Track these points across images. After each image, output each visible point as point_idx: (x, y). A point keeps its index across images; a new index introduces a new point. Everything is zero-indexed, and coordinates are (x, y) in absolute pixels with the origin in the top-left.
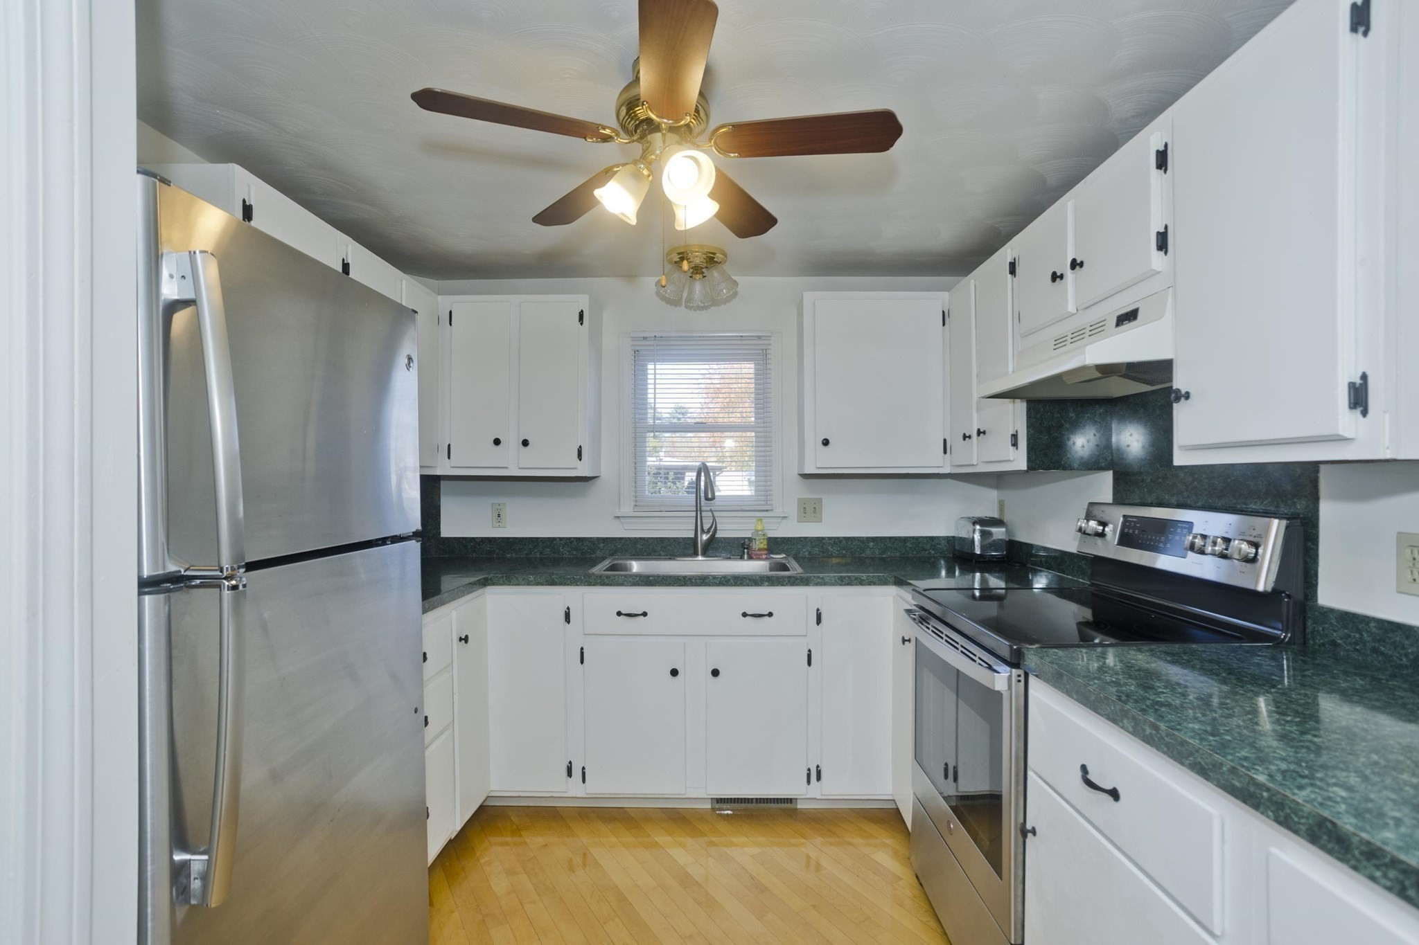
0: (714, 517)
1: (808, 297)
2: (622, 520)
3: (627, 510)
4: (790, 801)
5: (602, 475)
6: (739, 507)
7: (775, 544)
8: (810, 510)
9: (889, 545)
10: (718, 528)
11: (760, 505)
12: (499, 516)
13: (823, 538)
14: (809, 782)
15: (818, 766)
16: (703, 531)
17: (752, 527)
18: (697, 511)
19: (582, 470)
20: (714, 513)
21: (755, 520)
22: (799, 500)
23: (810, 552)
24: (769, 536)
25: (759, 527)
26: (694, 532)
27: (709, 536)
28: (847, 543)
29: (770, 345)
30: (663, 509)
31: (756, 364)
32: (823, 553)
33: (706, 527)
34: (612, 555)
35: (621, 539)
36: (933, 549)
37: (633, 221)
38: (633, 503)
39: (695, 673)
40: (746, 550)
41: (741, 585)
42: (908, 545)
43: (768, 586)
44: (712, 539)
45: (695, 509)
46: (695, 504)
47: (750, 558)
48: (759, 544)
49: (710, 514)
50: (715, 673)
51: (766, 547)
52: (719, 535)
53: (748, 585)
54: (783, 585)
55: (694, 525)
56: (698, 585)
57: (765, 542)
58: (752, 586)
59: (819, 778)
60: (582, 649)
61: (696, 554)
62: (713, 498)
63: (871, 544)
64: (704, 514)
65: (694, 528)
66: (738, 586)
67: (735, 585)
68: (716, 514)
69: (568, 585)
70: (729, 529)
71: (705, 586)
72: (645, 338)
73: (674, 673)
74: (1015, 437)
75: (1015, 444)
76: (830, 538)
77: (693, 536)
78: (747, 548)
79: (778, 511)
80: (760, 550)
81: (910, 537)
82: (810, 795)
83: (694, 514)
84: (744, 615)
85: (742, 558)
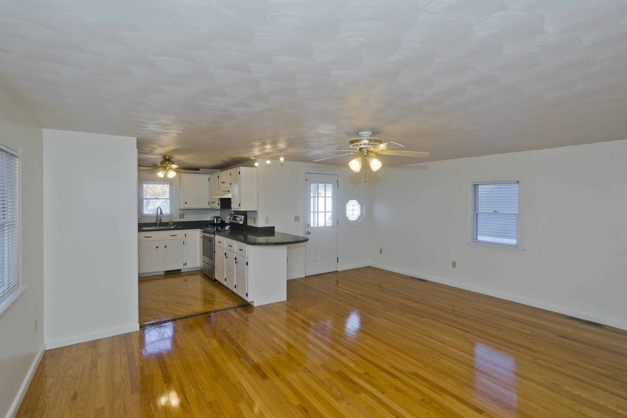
0: (161, 218)
1: (182, 175)
4: (180, 270)
6: (167, 216)
7: (174, 223)
8: (182, 216)
9: (199, 222)
10: (162, 220)
11: (171, 216)
14: (184, 266)
15: (186, 263)
16: (158, 221)
17: (170, 220)
21: (170, 218)
22: (179, 214)
23: (182, 225)
24: (174, 221)
25: (171, 220)
27: (160, 222)
28: (189, 222)
29: (173, 182)
31: (170, 185)
32: (185, 225)
33: (159, 220)
36: (207, 223)
37: (163, 178)
39: (161, 247)
42: (203, 222)
43: (176, 230)
46: (156, 215)
47: (169, 226)
50: (166, 247)
52: (162, 222)
54: (178, 230)
55: (156, 220)
56: (162, 230)
58: (173, 230)
59: (186, 265)
61: (157, 225)
62: (162, 214)
63: (195, 222)
64: (159, 217)
67: (170, 230)
68: (161, 217)
70: (164, 220)
72: (144, 180)
73: (157, 247)
74: (218, 204)
75: (219, 205)
76: (186, 221)
77: (155, 222)
78: (168, 224)
79: (175, 216)
80: (171, 224)
82: (184, 269)
83: (156, 217)
84: (171, 236)
85: (167, 226)
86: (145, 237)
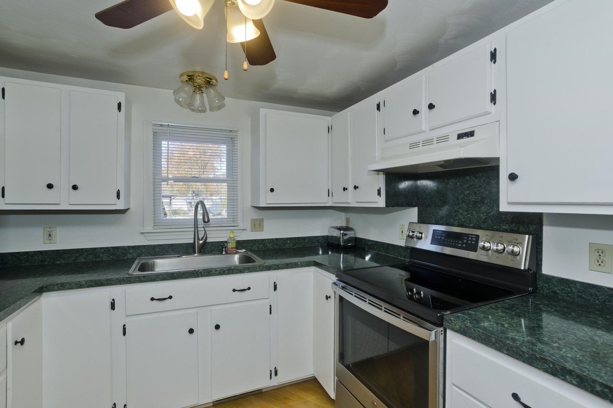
0: (205, 230)
1: (263, 111)
2: (145, 235)
3: (149, 228)
4: (260, 390)
5: (131, 207)
6: (221, 225)
7: (240, 244)
8: (257, 225)
9: (297, 241)
10: (208, 237)
11: (231, 223)
12: (50, 235)
13: (264, 240)
14: (271, 378)
15: (275, 368)
16: (199, 240)
17: (228, 235)
18: (195, 228)
19: (120, 205)
20: (205, 228)
21: (229, 232)
22: (252, 220)
23: (258, 248)
24: (237, 240)
25: (232, 236)
26: (193, 239)
27: (202, 241)
28: (277, 242)
29: (237, 136)
30: (173, 227)
31: (227, 146)
32: (265, 247)
33: (201, 237)
34: (139, 256)
35: (144, 246)
36: (317, 242)
38: (153, 224)
39: (204, 329)
40: (224, 249)
41: (233, 273)
42: (306, 241)
43: (248, 272)
44: (205, 243)
45: (193, 226)
46: (193, 223)
48: (231, 245)
49: (203, 229)
50: (217, 327)
51: (235, 246)
52: (209, 240)
53: (236, 273)
54: (256, 271)
55: (193, 236)
56: (205, 276)
57: (235, 244)
58: (238, 273)
59: (276, 374)
60: (124, 325)
61: (195, 253)
62: (209, 220)
63: (289, 241)
64: (199, 229)
65: (193, 237)
66: (231, 274)
67: (229, 273)
69: (114, 284)
70: (214, 237)
71: (210, 276)
72: (161, 125)
73: (191, 331)
74: (379, 191)
75: (379, 193)
76: (268, 239)
77: (192, 241)
78: (225, 248)
79: (241, 227)
80: (232, 248)
81: (307, 237)
83: (193, 229)
84: (234, 290)
85: (222, 253)
86: (152, 299)
